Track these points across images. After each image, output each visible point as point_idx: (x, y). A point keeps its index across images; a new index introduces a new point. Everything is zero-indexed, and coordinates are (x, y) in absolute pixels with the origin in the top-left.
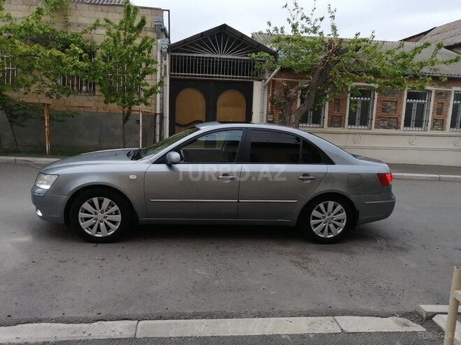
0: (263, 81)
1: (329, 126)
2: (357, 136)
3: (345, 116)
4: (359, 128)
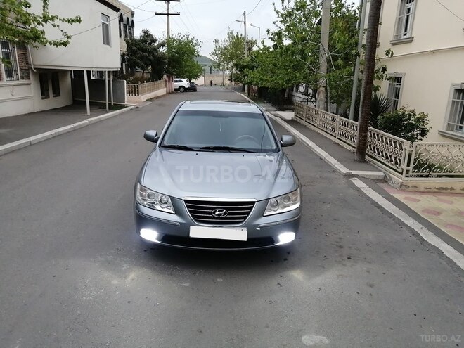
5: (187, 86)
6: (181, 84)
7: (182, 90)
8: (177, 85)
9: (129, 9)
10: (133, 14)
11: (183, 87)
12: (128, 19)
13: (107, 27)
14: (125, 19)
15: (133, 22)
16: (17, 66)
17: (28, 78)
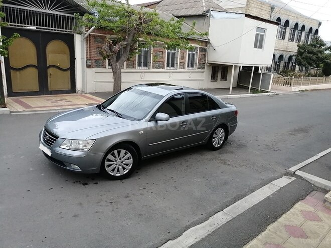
0: (83, 34)
1: (127, 68)
2: (143, 74)
3: (135, 61)
4: (143, 69)
9: (317, 21)
10: (320, 24)
12: (311, 29)
13: (262, 37)
14: (307, 29)
15: (317, 31)
16: (197, 61)
17: (204, 68)
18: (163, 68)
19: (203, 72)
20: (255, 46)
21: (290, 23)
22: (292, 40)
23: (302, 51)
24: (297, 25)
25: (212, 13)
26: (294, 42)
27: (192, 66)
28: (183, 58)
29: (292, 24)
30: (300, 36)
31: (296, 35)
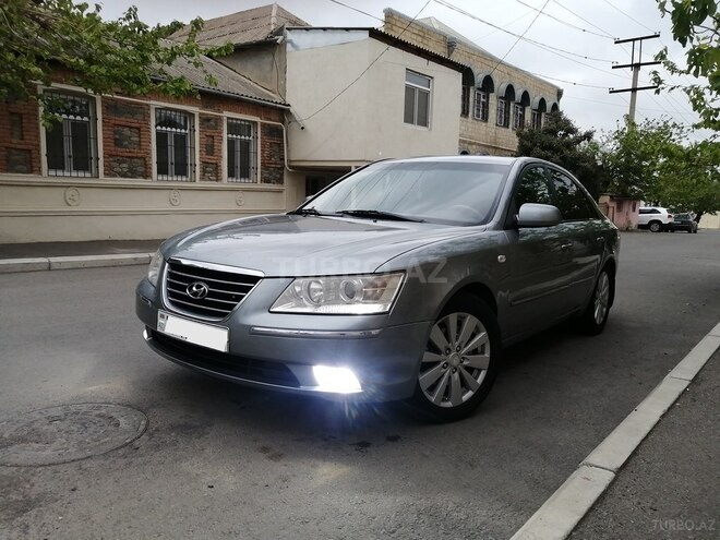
2: (70, 192)
3: (39, 150)
4: (70, 176)
5: (666, 221)
6: (655, 217)
7: (655, 227)
8: (646, 218)
9: (553, 86)
10: (560, 94)
11: (659, 222)
12: (542, 102)
13: (425, 96)
14: (535, 101)
15: (555, 107)
16: (257, 160)
17: (280, 181)
18: (146, 175)
19: (280, 192)
20: (409, 119)
21: (496, 85)
22: (506, 125)
23: (529, 144)
24: (510, 89)
25: (290, 36)
26: (510, 129)
27: (245, 174)
28: (210, 148)
29: (500, 86)
30: (522, 117)
31: (511, 113)
